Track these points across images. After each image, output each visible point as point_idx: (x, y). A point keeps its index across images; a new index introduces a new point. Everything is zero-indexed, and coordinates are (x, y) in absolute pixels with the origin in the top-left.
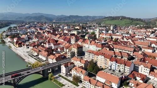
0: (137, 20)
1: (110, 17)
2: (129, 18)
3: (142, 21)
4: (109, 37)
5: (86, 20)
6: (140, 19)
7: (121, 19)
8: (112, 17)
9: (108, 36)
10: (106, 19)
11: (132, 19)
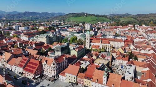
0: (102, 16)
1: (73, 13)
2: (94, 15)
3: (107, 18)
4: (108, 45)
5: (44, 17)
6: (105, 15)
7: (86, 16)
8: (74, 13)
9: (106, 44)
10: (70, 16)
11: (97, 16)
